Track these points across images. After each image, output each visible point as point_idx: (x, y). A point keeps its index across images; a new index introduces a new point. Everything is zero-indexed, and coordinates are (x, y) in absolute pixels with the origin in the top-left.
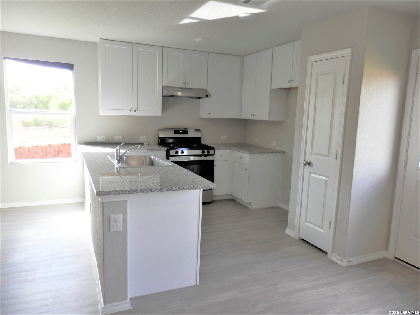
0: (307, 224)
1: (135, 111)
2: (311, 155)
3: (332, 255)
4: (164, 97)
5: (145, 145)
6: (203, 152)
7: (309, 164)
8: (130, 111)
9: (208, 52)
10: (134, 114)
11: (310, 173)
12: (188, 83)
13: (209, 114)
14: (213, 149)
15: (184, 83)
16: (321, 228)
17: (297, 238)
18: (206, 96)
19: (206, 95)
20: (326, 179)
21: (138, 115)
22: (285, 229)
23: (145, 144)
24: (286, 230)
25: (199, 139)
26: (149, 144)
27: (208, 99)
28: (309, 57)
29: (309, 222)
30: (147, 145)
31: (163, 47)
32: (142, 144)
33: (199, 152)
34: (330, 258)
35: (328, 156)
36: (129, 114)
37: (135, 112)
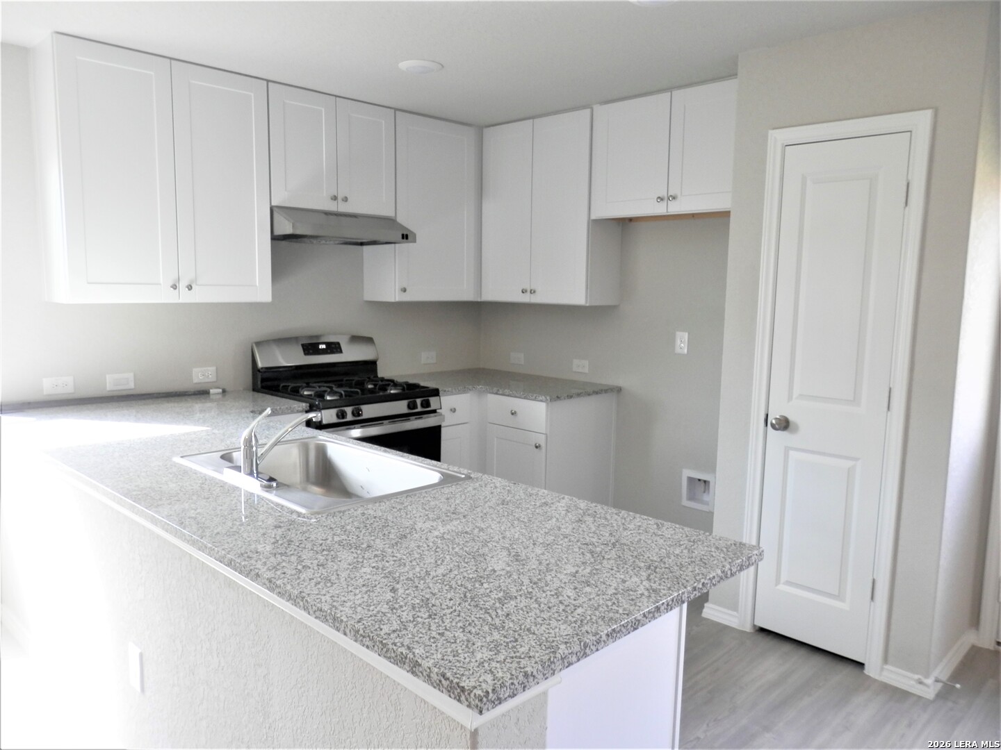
0: (781, 587)
1: (190, 287)
2: (789, 401)
3: (882, 669)
4: (275, 238)
5: (211, 397)
6: (412, 406)
7: (784, 424)
8: (174, 287)
9: (396, 110)
10: (185, 297)
11: (787, 449)
12: (345, 199)
13: (404, 290)
14: (435, 393)
15: (335, 198)
16: (839, 597)
17: (748, 628)
18: (403, 238)
19: (403, 235)
20: (850, 464)
21: (197, 301)
22: (703, 607)
23: (212, 391)
24: (705, 610)
25: (370, 366)
26: (224, 391)
27: (405, 246)
28: (771, 132)
29: (788, 583)
30: (220, 396)
31: (268, 81)
32: (202, 393)
33: (401, 407)
34: (877, 678)
35: (855, 401)
36: (171, 297)
37: (189, 290)
